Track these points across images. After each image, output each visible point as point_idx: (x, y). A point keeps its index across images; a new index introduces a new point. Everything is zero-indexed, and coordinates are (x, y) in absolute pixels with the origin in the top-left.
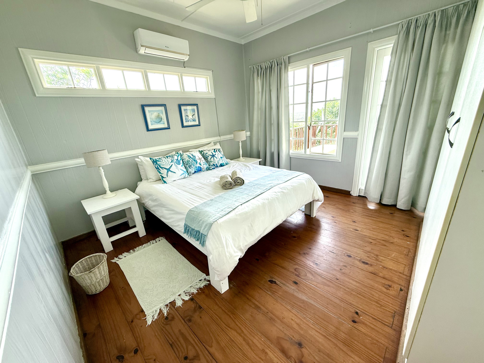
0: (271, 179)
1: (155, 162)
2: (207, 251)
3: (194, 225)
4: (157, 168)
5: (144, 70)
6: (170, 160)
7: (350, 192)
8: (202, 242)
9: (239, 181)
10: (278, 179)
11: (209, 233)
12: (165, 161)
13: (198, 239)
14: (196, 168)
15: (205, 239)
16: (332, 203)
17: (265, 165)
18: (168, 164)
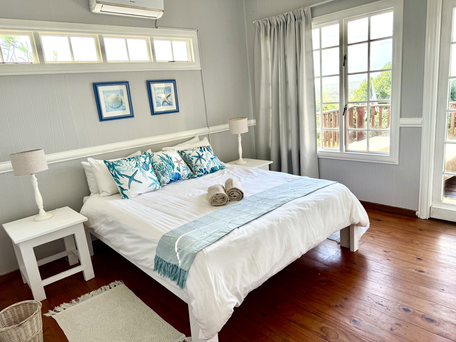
0: (284, 191)
1: (111, 166)
2: (188, 295)
3: (170, 258)
4: (115, 176)
5: (99, 34)
6: (133, 163)
7: (415, 212)
8: (180, 281)
9: (236, 194)
10: (294, 191)
11: (191, 268)
12: (126, 165)
13: (174, 278)
14: (172, 175)
15: (185, 277)
16: (386, 231)
17: (279, 169)
18: (131, 170)
